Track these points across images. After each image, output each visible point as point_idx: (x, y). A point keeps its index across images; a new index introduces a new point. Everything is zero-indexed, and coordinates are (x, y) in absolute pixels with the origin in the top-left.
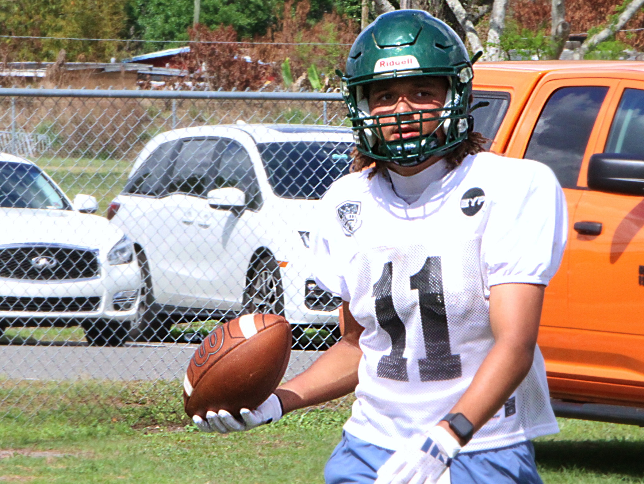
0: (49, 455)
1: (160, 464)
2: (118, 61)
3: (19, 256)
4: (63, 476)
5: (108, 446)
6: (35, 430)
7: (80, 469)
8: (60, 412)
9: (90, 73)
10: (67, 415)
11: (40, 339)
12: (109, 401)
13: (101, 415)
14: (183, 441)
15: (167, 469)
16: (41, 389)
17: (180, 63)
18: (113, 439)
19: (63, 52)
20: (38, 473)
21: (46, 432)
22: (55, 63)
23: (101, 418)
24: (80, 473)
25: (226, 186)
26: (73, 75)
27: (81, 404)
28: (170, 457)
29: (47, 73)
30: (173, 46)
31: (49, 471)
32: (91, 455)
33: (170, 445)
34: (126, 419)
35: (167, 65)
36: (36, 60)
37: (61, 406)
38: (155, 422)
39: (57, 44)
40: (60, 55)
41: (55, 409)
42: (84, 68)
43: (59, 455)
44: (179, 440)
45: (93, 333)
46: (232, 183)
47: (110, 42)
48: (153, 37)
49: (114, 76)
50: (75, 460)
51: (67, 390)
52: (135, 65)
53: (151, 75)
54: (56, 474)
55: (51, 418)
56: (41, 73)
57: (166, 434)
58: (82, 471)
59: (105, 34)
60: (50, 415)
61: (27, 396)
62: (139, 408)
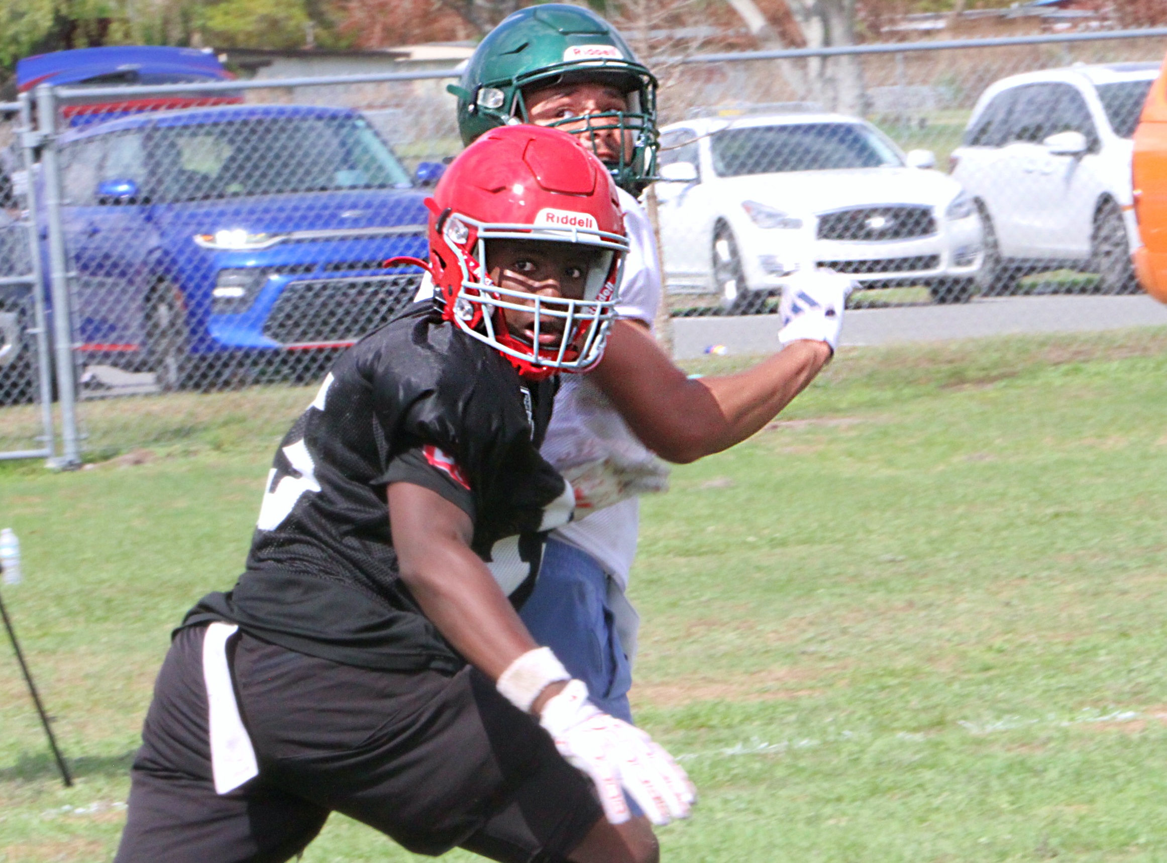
0: (845, 423)
2: (1018, 6)
3: (853, 219)
4: (853, 443)
5: (909, 409)
7: (872, 434)
9: (991, 22)
11: (895, 300)
14: (986, 399)
18: (916, 402)
20: (828, 442)
22: (954, 13)
24: (870, 439)
25: (1061, 131)
26: (974, 24)
28: (968, 416)
29: (946, 23)
31: (839, 439)
32: (888, 420)
33: (973, 403)
36: (935, 11)
38: (963, 380)
42: (984, 15)
43: (856, 421)
44: (983, 398)
45: (935, 292)
46: (1067, 128)
49: (1015, 22)
50: (870, 425)
52: (1041, 8)
53: (1055, 18)
54: (845, 442)
56: (941, 24)
57: (973, 392)
58: (873, 437)
62: (945, 367)
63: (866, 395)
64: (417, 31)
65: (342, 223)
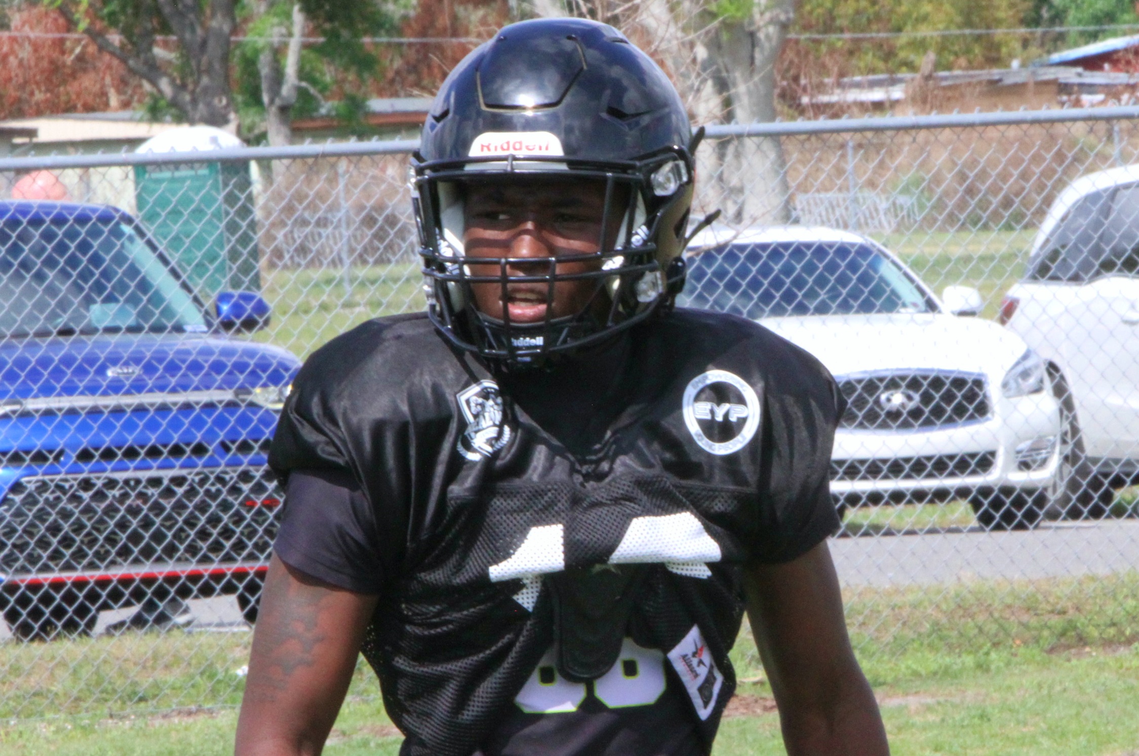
0: (913, 702)
1: (1090, 705)
2: (1023, 65)
4: (935, 732)
5: (1008, 682)
6: (891, 665)
7: (963, 720)
8: (929, 636)
9: (978, 89)
10: (941, 638)
12: (1007, 614)
13: (996, 635)
14: (1127, 669)
15: (1102, 713)
16: (898, 600)
17: (1128, 63)
18: (1017, 671)
19: (931, 56)
20: (895, 731)
21: (908, 668)
22: (918, 76)
23: (996, 640)
24: (963, 727)
26: (950, 94)
27: (963, 620)
28: (1107, 694)
29: (906, 92)
30: (1115, 34)
31: (913, 725)
32: (981, 698)
33: (1106, 674)
34: (1037, 640)
35: (1107, 66)
36: (887, 71)
37: (932, 626)
38: (1082, 641)
39: (920, 45)
40: (926, 61)
41: (922, 630)
42: (968, 80)
43: (930, 701)
44: (1121, 667)
47: (1007, 34)
48: (1080, 22)
49: (1017, 90)
50: (954, 706)
51: (939, 598)
52: (1053, 70)
53: (1081, 85)
54: (924, 729)
55: (916, 645)
56: (897, 93)
57: (1102, 659)
58: (966, 723)
59: (998, 22)
60: (913, 640)
61: (875, 612)
62: (1056, 621)
63: (933, 661)
64: (39, 96)
65: (115, 387)
